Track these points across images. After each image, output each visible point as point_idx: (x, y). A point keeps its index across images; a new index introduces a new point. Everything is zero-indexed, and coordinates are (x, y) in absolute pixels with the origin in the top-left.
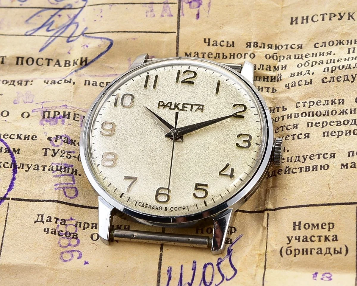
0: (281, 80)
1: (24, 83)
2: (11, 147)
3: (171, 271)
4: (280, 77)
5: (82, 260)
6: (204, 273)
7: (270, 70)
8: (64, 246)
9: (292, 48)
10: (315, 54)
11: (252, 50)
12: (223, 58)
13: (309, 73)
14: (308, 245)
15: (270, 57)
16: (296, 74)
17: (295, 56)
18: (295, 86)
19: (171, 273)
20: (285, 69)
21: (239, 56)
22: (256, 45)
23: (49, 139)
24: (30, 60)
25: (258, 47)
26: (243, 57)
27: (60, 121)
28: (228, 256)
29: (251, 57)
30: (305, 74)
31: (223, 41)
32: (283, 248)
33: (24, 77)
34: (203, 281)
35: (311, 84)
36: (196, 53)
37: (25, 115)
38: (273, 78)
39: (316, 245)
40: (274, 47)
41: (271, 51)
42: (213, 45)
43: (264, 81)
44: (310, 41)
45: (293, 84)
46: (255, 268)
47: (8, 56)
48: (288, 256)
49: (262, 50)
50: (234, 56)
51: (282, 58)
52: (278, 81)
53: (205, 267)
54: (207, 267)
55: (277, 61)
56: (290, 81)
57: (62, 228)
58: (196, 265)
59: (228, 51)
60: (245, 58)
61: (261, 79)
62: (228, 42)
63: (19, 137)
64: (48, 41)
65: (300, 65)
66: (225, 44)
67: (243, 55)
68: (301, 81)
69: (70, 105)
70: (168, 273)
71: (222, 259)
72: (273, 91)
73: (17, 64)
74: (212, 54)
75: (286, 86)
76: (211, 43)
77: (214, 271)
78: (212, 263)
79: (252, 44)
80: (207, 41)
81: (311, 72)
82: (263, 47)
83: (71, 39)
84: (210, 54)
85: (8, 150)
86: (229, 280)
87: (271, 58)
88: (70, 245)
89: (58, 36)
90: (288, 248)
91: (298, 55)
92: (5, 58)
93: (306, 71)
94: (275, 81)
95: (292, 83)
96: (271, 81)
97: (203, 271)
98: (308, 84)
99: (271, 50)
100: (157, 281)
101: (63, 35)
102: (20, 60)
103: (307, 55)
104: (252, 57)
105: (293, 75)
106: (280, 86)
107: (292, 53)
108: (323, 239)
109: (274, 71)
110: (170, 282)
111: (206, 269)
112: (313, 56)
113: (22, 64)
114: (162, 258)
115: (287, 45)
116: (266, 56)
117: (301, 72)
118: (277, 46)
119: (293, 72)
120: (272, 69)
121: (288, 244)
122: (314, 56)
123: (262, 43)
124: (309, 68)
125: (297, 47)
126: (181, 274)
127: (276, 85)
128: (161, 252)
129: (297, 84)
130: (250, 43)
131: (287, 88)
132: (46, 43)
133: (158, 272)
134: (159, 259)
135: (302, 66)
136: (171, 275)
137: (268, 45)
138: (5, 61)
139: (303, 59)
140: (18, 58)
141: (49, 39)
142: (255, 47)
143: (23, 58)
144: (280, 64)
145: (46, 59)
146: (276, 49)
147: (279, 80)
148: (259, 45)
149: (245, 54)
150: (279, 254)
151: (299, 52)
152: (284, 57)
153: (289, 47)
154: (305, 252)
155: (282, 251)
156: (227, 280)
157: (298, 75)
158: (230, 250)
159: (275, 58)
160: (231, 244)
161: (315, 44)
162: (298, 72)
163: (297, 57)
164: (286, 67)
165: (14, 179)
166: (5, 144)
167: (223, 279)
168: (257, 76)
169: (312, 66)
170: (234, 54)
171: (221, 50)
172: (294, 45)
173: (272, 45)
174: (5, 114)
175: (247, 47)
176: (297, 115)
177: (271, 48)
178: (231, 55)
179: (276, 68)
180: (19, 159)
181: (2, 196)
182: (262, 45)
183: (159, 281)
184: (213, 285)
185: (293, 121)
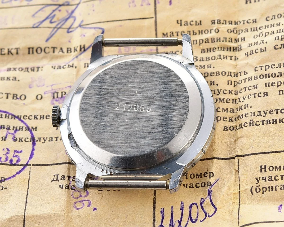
0: (241, 50)
1: (36, 69)
2: (30, 126)
3: (164, 212)
4: (241, 48)
5: (91, 207)
6: (190, 212)
7: (232, 42)
8: (76, 197)
9: (248, 22)
10: (267, 26)
11: (216, 26)
12: (193, 35)
13: (263, 43)
14: (273, 183)
15: (231, 32)
16: (253, 44)
17: (251, 29)
18: (253, 53)
19: (163, 213)
20: (244, 40)
21: (206, 32)
22: (219, 22)
24: (39, 49)
25: (221, 24)
26: (209, 32)
28: (208, 196)
29: (215, 32)
30: (260, 43)
31: (192, 21)
32: (253, 187)
33: (36, 64)
34: (190, 218)
35: (266, 51)
36: (171, 33)
38: (235, 48)
39: (279, 183)
40: (233, 23)
41: (232, 27)
42: (184, 25)
43: (227, 50)
44: (262, 15)
45: (251, 53)
46: (231, 204)
47: (21, 48)
48: (257, 193)
49: (224, 25)
50: (202, 32)
51: (241, 31)
52: (239, 51)
53: (191, 206)
54: (192, 207)
55: (237, 34)
56: (249, 50)
57: (74, 183)
58: (183, 205)
59: (197, 29)
60: (211, 33)
61: (225, 49)
62: (196, 22)
63: (35, 118)
64: (52, 32)
65: (256, 37)
66: (194, 23)
67: (209, 31)
68: (258, 49)
70: (161, 214)
71: (204, 199)
72: (235, 59)
73: (29, 53)
74: (184, 32)
75: (246, 55)
76: (183, 23)
77: (198, 209)
78: (196, 203)
79: (216, 22)
80: (179, 22)
81: (264, 42)
82: (225, 23)
83: (70, 30)
84: (183, 32)
85: (28, 129)
86: (211, 216)
87: (232, 33)
88: (81, 196)
89: (60, 28)
90: (257, 187)
91: (254, 28)
92: (19, 50)
93: (260, 41)
94: (236, 51)
95: (250, 51)
96: (233, 51)
97: (190, 210)
98: (263, 51)
100: (153, 221)
101: (64, 27)
102: (31, 50)
103: (261, 28)
104: (217, 32)
105: (250, 45)
106: (241, 55)
107: (249, 26)
109: (235, 42)
110: (163, 221)
111: (192, 208)
112: (265, 28)
113: (33, 53)
114: (155, 201)
115: (244, 21)
116: (228, 31)
117: (257, 43)
118: (236, 22)
119: (250, 43)
120: (233, 41)
121: (257, 184)
122: (267, 28)
123: (224, 20)
124: (263, 38)
125: (252, 22)
126: (172, 214)
127: (237, 54)
128: (155, 196)
129: (254, 52)
130: (214, 21)
131: (247, 56)
132: (50, 34)
133: (153, 213)
134: (153, 202)
135: (257, 37)
136: (164, 215)
137: (229, 22)
138: (19, 52)
139: (258, 31)
140: (29, 49)
141: (53, 30)
142: (219, 24)
143: (33, 48)
144: (239, 37)
145: (52, 48)
146: (235, 24)
147: (240, 49)
148: (222, 22)
149: (211, 30)
150: (250, 192)
151: (254, 25)
152: (242, 30)
153: (245, 22)
154: (271, 189)
155: (253, 189)
156: (209, 216)
157: (254, 45)
158: (210, 191)
159: (235, 32)
160: (210, 187)
161: (267, 18)
162: (255, 43)
163: (253, 30)
164: (244, 39)
166: (25, 124)
167: (206, 216)
168: (221, 46)
169: (265, 36)
170: (202, 31)
171: (191, 28)
172: (250, 20)
173: (232, 22)
174: (23, 97)
175: (212, 24)
176: (256, 78)
177: (232, 24)
178: (199, 32)
179: (236, 40)
180: (36, 135)
181: (25, 163)
182: (224, 21)
183: (154, 220)
184: (198, 221)
185: (253, 83)
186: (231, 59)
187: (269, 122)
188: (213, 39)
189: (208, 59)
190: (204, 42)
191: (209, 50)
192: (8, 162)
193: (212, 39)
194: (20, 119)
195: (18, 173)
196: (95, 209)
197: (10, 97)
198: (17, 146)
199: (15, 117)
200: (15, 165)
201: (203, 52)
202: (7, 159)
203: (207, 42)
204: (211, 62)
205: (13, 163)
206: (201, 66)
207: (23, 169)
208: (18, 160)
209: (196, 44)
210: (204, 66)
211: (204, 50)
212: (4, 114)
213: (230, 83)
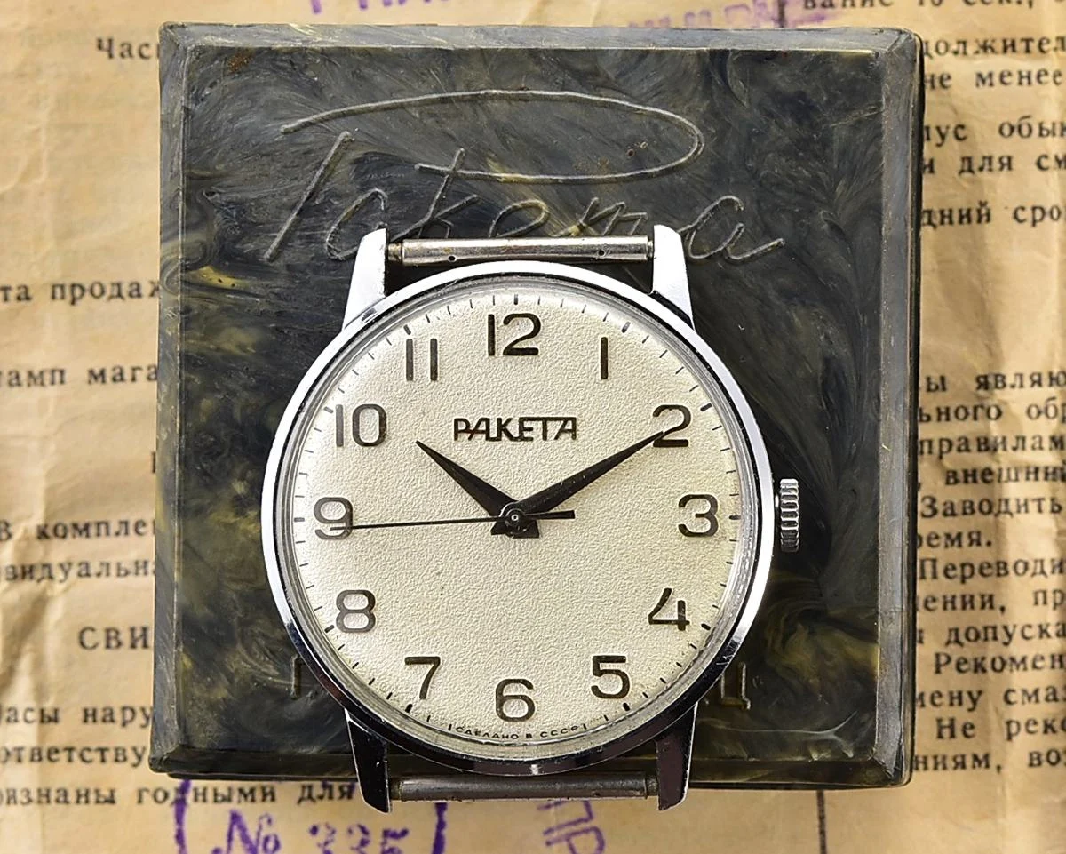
7: (1041, 448)
11: (992, 395)
12: (921, 421)
15: (1039, 413)
21: (962, 413)
22: (1002, 381)
25: (1008, 389)
29: (990, 415)
38: (1050, 470)
40: (1046, 381)
41: (1041, 394)
49: (1017, 392)
50: (947, 414)
55: (1056, 422)
59: (931, 402)
62: (929, 378)
66: (921, 382)
67: (971, 411)
72: (1053, 507)
79: (993, 380)
82: (1018, 383)
87: (1043, 417)
94: (1055, 480)
99: (1040, 389)
104: (994, 415)
109: (1051, 450)
116: (1029, 411)
118: (1055, 376)
120: (1046, 444)
142: (1001, 387)
148: (1011, 380)
149: (975, 409)
159: (1051, 412)
165: (441, 825)
168: (1009, 466)
170: (947, 409)
173: (1040, 375)
175: (979, 388)
177: (1040, 384)
178: (940, 413)
182: (1015, 379)
186: (1040, 510)
188: (982, 440)
189: (969, 509)
190: (954, 448)
191: (970, 476)
193: (978, 440)
201: (952, 480)
203: (963, 448)
204: (978, 521)
206: (948, 536)
209: (930, 452)
210: (959, 535)
211: (955, 473)
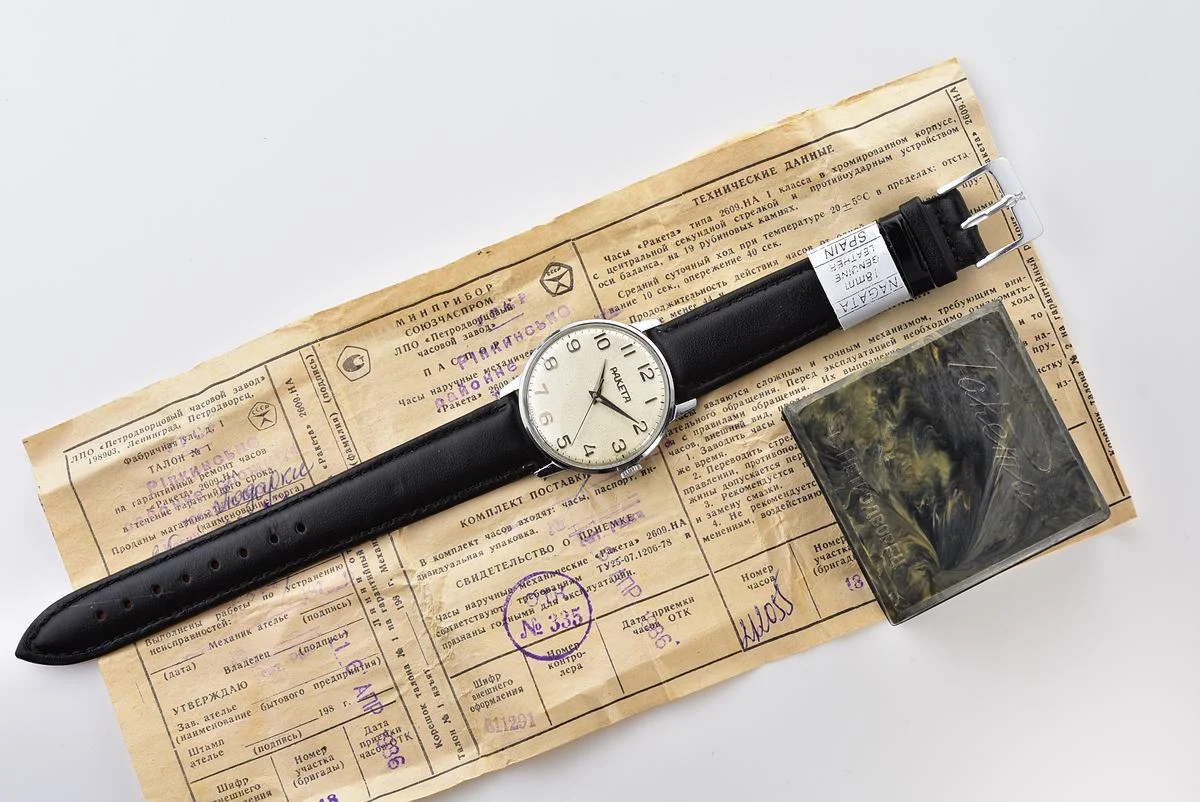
0: (745, 426)
1: (547, 512)
4: (744, 424)
5: (674, 642)
6: (767, 613)
7: (732, 420)
8: (655, 636)
9: (740, 394)
10: (761, 393)
11: (710, 410)
12: (692, 426)
14: (833, 560)
16: (756, 418)
18: (760, 429)
23: (597, 556)
24: (542, 493)
25: (715, 405)
27: (596, 537)
30: (764, 417)
32: (815, 569)
33: (545, 507)
34: (770, 620)
37: (566, 543)
38: (737, 426)
39: (838, 558)
40: (725, 399)
41: (726, 403)
43: (731, 431)
44: (751, 383)
45: (757, 428)
47: (522, 496)
48: (821, 573)
49: (719, 406)
50: (699, 420)
51: (736, 406)
52: (743, 427)
53: (765, 608)
56: (755, 426)
57: (646, 623)
58: (758, 609)
60: (708, 418)
63: (574, 566)
65: (755, 409)
69: (596, 519)
71: (774, 596)
72: (742, 437)
75: (752, 431)
77: (773, 609)
78: (769, 603)
81: (768, 414)
84: (680, 427)
85: (572, 581)
86: (790, 614)
88: (658, 633)
90: (819, 568)
91: (748, 398)
92: (521, 498)
93: (763, 414)
94: (740, 428)
96: (737, 429)
98: (771, 425)
102: (533, 494)
105: (754, 420)
106: (747, 431)
108: (841, 551)
109: (735, 419)
110: (746, 631)
111: (767, 610)
112: (761, 396)
115: (735, 393)
117: (760, 416)
118: (727, 396)
119: (752, 417)
121: (817, 564)
123: (716, 400)
124: (764, 410)
125: (744, 392)
126: (751, 621)
127: (741, 431)
129: (761, 427)
130: (707, 405)
131: (754, 432)
136: (744, 625)
137: (721, 399)
138: (522, 501)
144: (736, 412)
150: (814, 574)
154: (832, 566)
155: (815, 571)
158: (776, 585)
159: (731, 408)
160: (775, 581)
161: (757, 385)
163: (748, 401)
165: (589, 602)
166: (567, 577)
168: (723, 428)
169: (765, 407)
171: (687, 420)
172: (741, 390)
174: (550, 548)
176: (774, 455)
179: (736, 417)
180: (584, 584)
181: (588, 619)
183: (738, 634)
184: (778, 620)
185: (773, 461)
186: (738, 439)
187: (805, 499)
189: (716, 446)
191: (713, 436)
192: (572, 625)
194: (560, 574)
195: (587, 633)
196: (678, 643)
197: (538, 553)
198: (572, 604)
199: (554, 573)
200: (580, 625)
202: (569, 621)
204: (719, 449)
205: (577, 623)
207: (589, 627)
208: (581, 619)
212: (542, 575)
213: (747, 465)
